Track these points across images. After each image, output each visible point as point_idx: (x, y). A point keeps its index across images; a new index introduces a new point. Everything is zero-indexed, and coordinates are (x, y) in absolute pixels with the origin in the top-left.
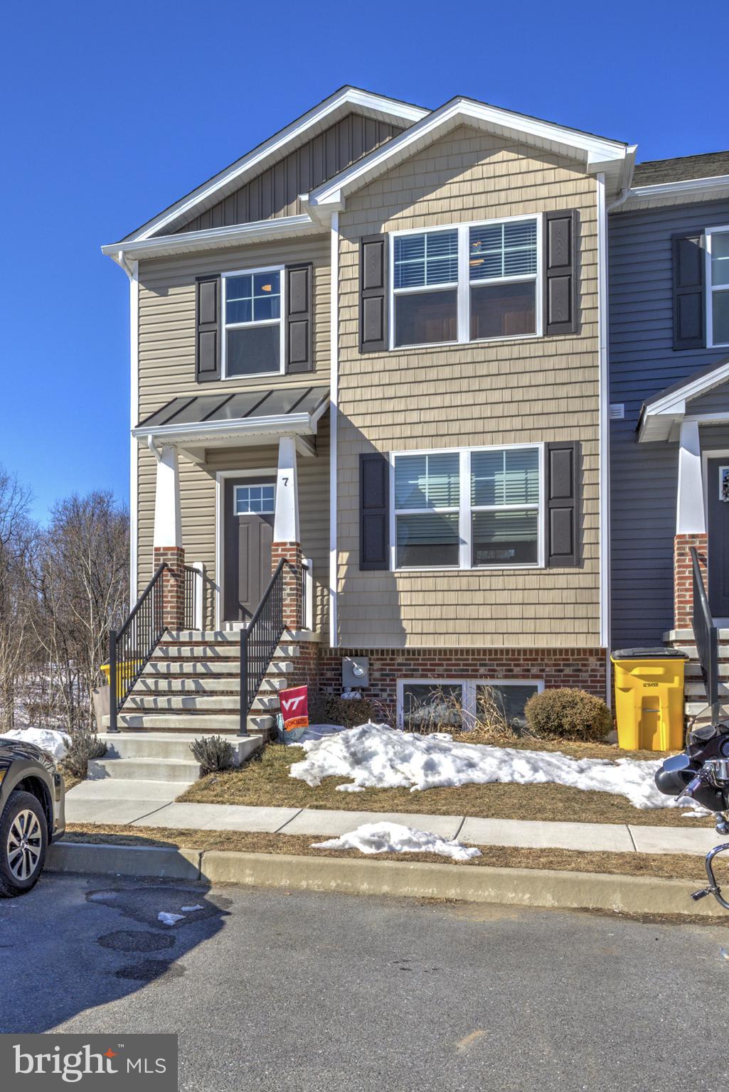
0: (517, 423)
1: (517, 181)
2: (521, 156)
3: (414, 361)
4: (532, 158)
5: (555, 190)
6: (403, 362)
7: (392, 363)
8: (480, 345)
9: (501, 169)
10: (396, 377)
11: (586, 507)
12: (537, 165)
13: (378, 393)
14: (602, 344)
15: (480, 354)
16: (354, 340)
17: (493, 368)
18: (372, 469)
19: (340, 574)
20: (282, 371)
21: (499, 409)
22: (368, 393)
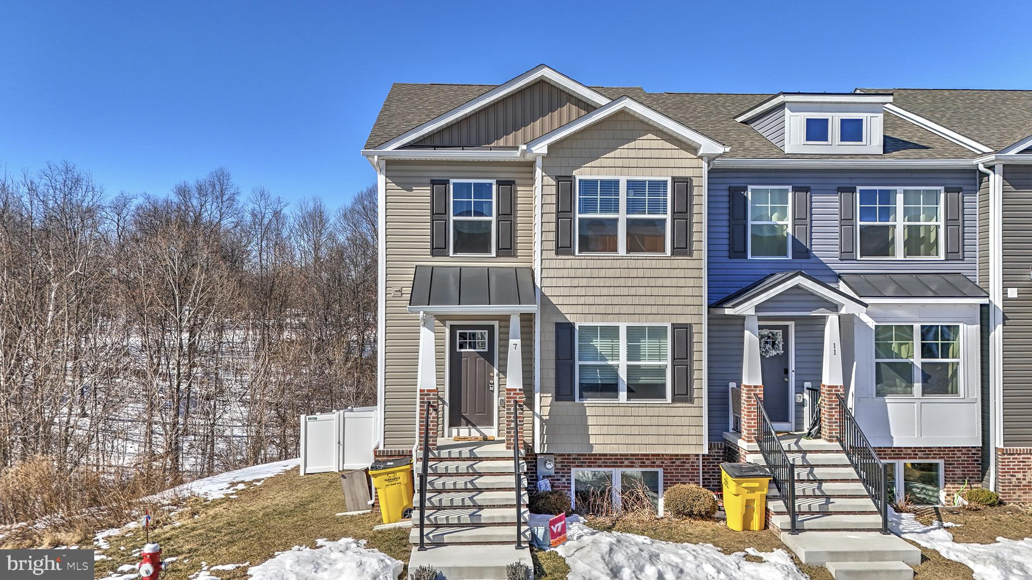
0: (655, 309)
1: (656, 154)
2: (658, 138)
3: (591, 264)
4: (665, 140)
5: (679, 163)
6: (584, 264)
7: (576, 263)
8: (632, 258)
9: (646, 144)
10: (579, 273)
11: (696, 366)
12: (669, 145)
13: (568, 282)
14: (705, 264)
15: (632, 264)
16: (552, 245)
18: (565, 331)
19: (543, 402)
20: (494, 255)
21: (643, 300)
22: (561, 282)
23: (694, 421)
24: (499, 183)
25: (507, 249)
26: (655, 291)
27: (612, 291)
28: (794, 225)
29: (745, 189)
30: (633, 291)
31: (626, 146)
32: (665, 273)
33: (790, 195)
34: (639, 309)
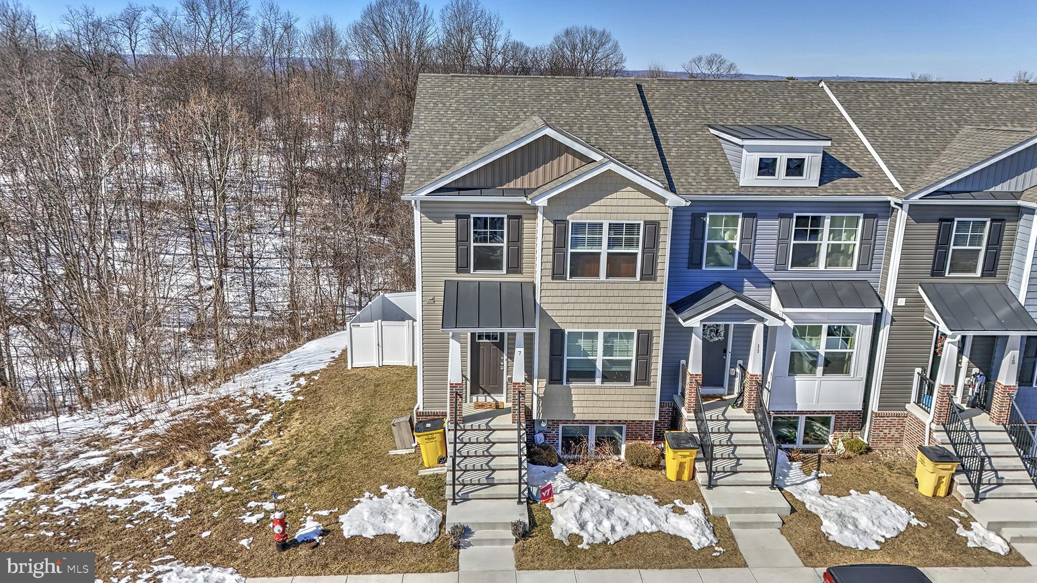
0: (625, 320)
1: (632, 202)
2: (635, 190)
3: (579, 286)
4: (639, 191)
5: (650, 210)
6: (573, 286)
7: (568, 286)
8: (611, 282)
10: (570, 293)
11: (654, 360)
13: (561, 300)
14: (665, 287)
15: (610, 286)
16: (550, 272)
17: (616, 293)
18: (557, 337)
19: (539, 385)
20: (505, 272)
21: (617, 313)
22: (555, 300)
23: (650, 398)
24: (509, 217)
25: (515, 267)
26: (627, 306)
27: (593, 306)
28: (741, 244)
29: (705, 215)
30: (609, 306)
31: (609, 197)
32: (635, 293)
33: (740, 220)
34: (613, 320)
